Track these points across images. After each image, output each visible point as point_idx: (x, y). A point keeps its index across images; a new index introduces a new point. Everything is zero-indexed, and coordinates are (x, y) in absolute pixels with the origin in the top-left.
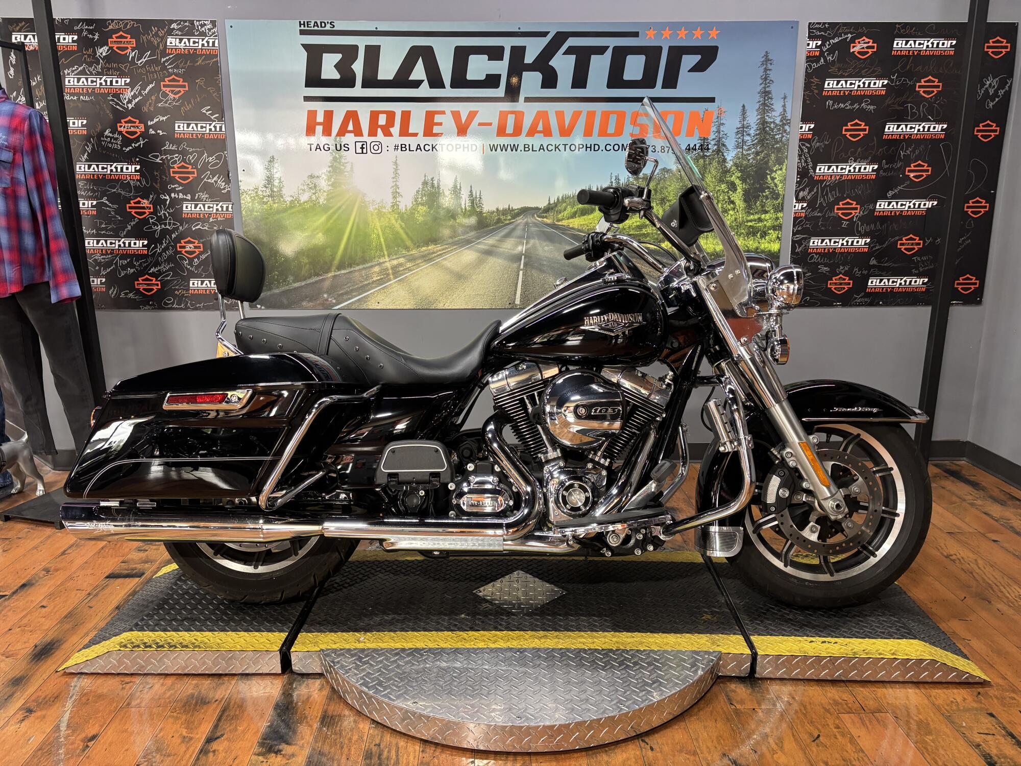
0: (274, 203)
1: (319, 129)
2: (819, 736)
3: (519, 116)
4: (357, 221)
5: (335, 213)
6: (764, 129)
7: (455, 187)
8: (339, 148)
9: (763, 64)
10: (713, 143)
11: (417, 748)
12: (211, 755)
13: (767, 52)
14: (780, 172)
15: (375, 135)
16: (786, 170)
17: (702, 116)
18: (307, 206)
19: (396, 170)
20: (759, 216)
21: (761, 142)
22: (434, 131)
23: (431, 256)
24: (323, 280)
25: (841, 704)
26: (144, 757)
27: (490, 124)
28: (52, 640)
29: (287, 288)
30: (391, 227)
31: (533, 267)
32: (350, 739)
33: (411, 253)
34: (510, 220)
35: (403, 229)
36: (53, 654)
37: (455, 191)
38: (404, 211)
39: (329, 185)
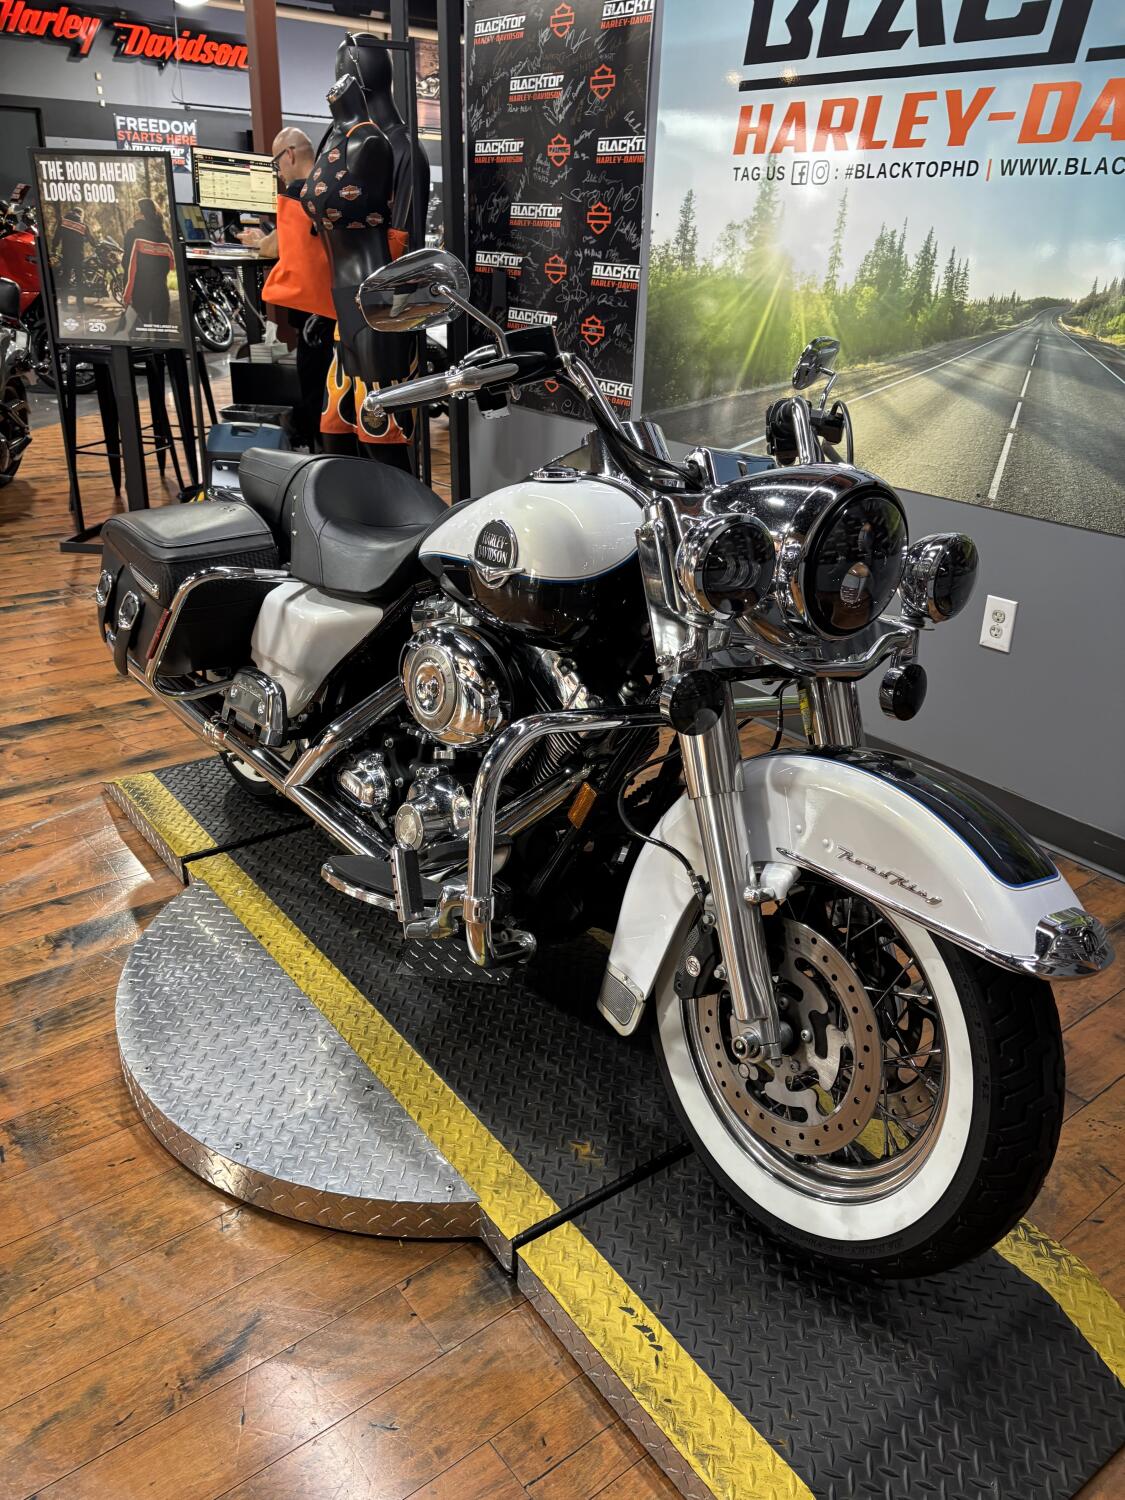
0: (684, 269)
1: (751, 141)
4: (776, 307)
5: (751, 290)
7: (927, 250)
8: (771, 174)
15: (823, 147)
18: (719, 276)
19: (842, 214)
22: (913, 136)
23: (867, 383)
24: (724, 402)
27: (1010, 116)
30: (819, 322)
31: (1033, 430)
34: (1009, 324)
35: (835, 327)
37: (925, 259)
38: (841, 293)
39: (750, 242)
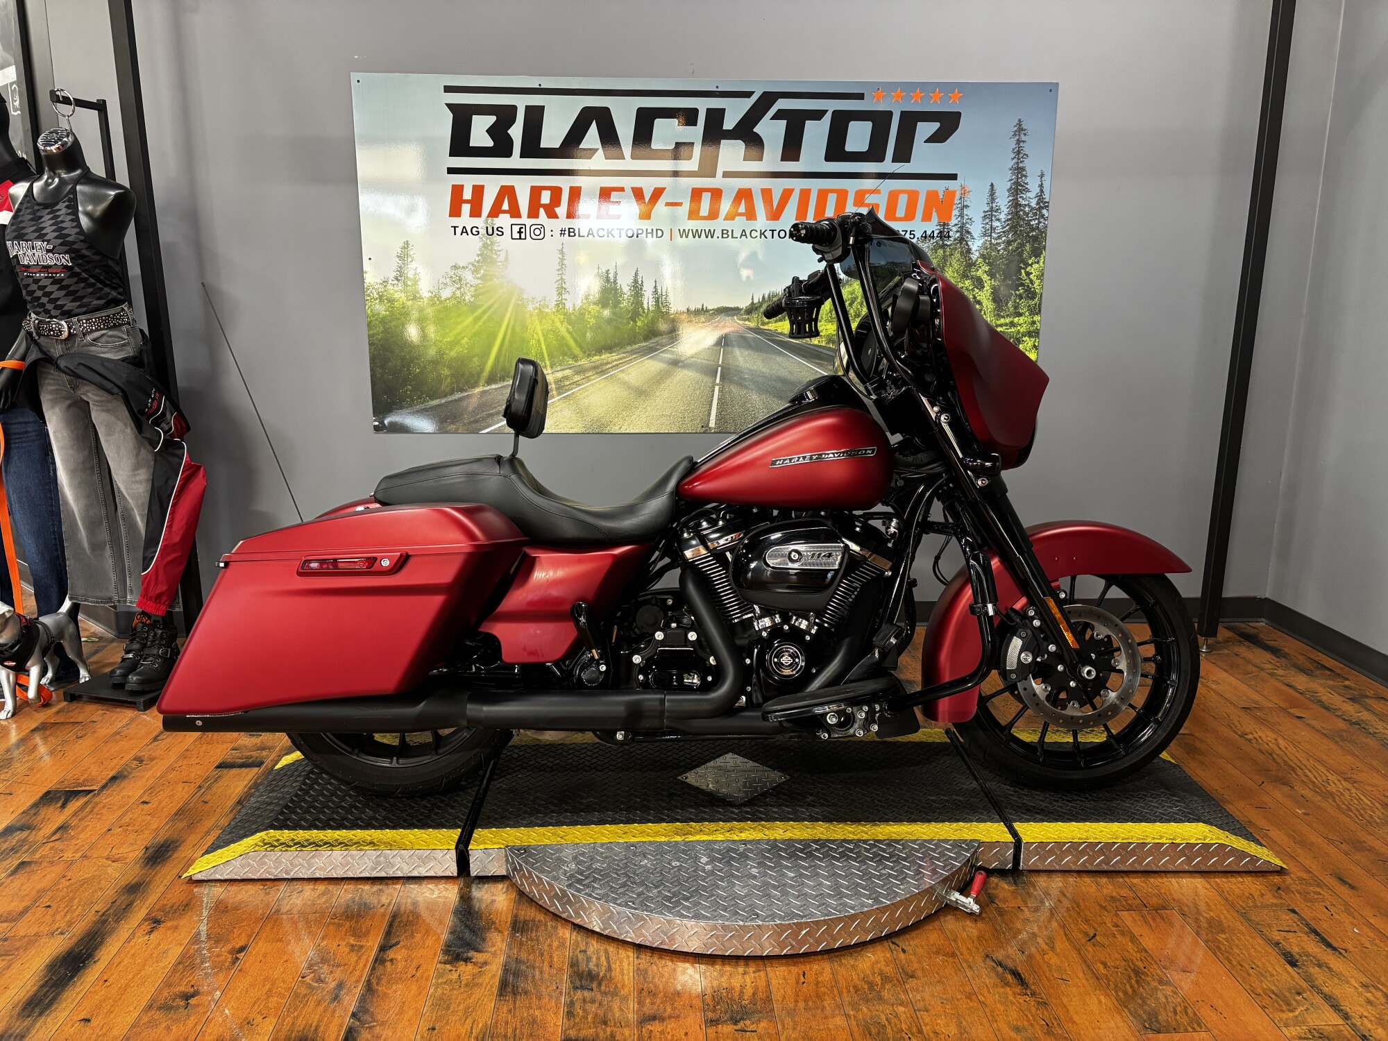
0: (408, 300)
1: (466, 208)
2: (1095, 934)
3: (717, 194)
4: (511, 325)
5: (484, 312)
6: (1017, 214)
8: (490, 231)
9: (1015, 135)
10: (954, 229)
11: (631, 954)
12: (388, 964)
13: (1020, 120)
14: (1037, 266)
15: (537, 216)
16: (1044, 263)
17: (941, 197)
18: (449, 304)
19: (562, 260)
20: (1011, 320)
21: (1014, 228)
23: (604, 368)
25: (1119, 900)
26: (309, 968)
27: (680, 204)
28: (166, 840)
29: (422, 406)
30: (555, 332)
31: (731, 382)
32: (550, 945)
33: (580, 363)
34: (704, 322)
35: (570, 333)
36: (170, 856)
37: (635, 287)
38: (571, 311)
39: (478, 278)
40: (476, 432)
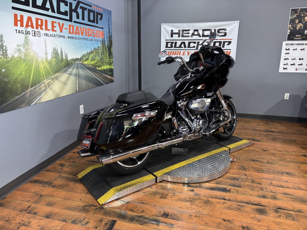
0: (4, 58)
1: (19, 23)
3: (73, 26)
4: (35, 66)
5: (28, 62)
7: (61, 51)
8: (27, 33)
10: (104, 40)
13: (108, 18)
15: (38, 29)
16: (112, 48)
18: (18, 59)
19: (45, 44)
21: (109, 40)
22: (55, 29)
23: (57, 77)
24: (26, 93)
27: (67, 29)
29: (13, 100)
30: (46, 67)
31: (79, 78)
33: (52, 77)
34: (74, 62)
35: (49, 67)
37: (61, 53)
38: (49, 60)
39: (25, 50)
40: (30, 105)
